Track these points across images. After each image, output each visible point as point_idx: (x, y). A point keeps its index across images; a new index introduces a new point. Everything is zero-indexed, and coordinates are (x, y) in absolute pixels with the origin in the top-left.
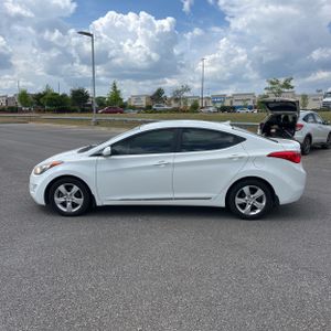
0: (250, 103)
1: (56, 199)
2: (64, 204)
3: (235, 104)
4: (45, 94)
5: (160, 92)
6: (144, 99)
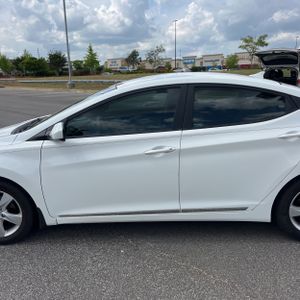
0: (219, 64)
3: (205, 65)
4: (23, 58)
6: (119, 62)
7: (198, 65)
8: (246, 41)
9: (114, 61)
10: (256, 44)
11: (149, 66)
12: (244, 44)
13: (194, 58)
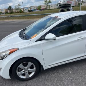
0: (36, 9)
1: (18, 73)
2: (24, 75)
3: (31, 9)
6: (4, 10)
7: (29, 9)
8: (45, 1)
9: (2, 10)
10: (48, 2)
11: (14, 11)
12: (45, 2)
13: (28, 7)
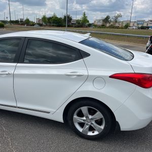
5: (108, 18)
